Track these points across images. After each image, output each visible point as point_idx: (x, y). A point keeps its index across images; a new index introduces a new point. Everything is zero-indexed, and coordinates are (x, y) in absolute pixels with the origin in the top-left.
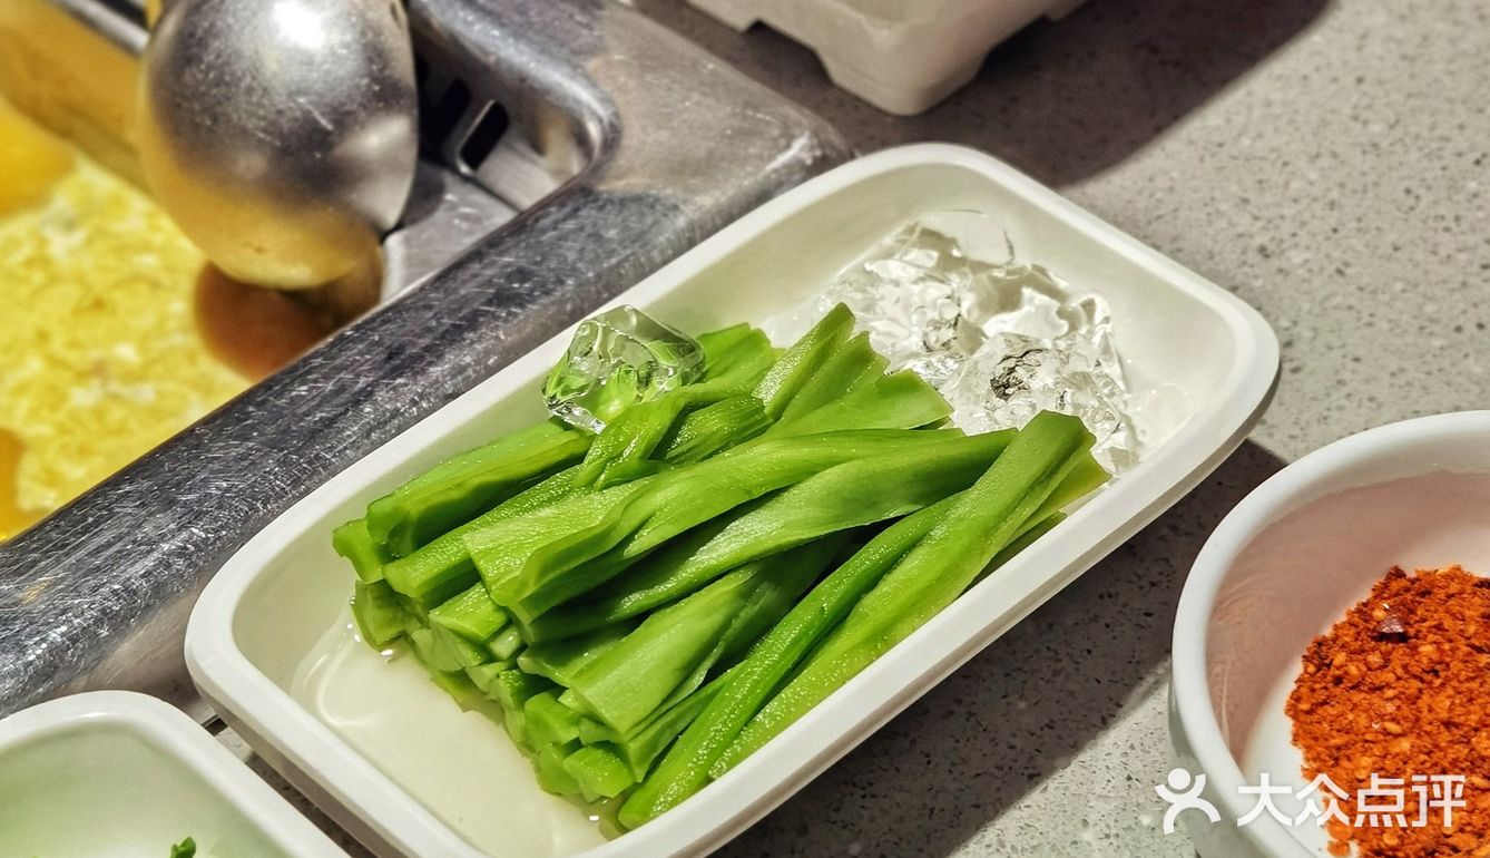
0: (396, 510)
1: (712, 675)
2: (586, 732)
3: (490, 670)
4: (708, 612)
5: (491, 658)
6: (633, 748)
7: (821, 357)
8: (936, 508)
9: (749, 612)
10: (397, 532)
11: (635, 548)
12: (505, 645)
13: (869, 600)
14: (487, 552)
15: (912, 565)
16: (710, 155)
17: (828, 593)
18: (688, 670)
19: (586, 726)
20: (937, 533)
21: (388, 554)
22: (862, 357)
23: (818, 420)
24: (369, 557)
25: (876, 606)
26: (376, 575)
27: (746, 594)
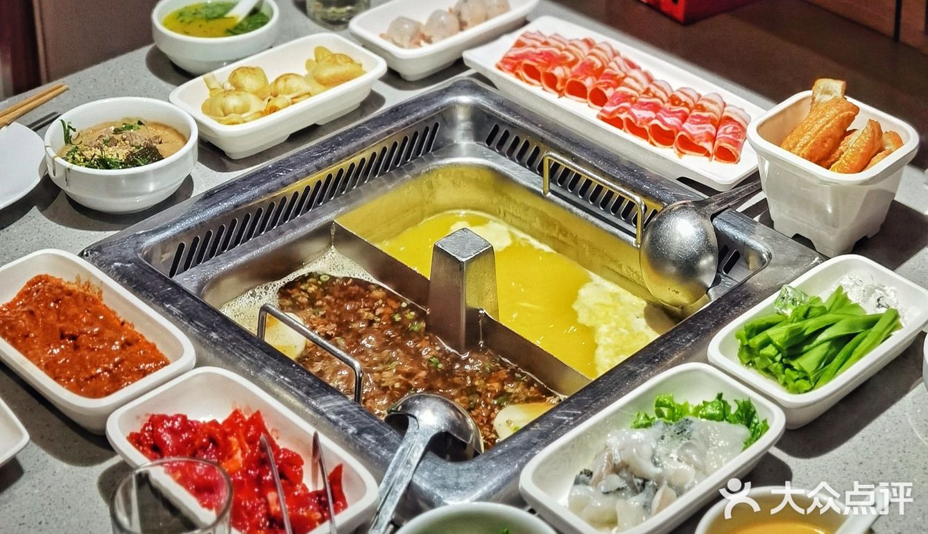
0: (752, 324)
1: (825, 365)
2: (801, 375)
3: (775, 364)
4: (823, 349)
5: (774, 361)
6: (812, 377)
7: (836, 299)
8: (868, 330)
9: (831, 352)
10: (752, 331)
11: (807, 333)
12: (778, 358)
13: (856, 350)
14: (773, 335)
15: (866, 340)
16: (796, 261)
17: (848, 347)
18: (820, 363)
19: (800, 373)
20: (869, 335)
21: (749, 337)
22: (846, 299)
23: (839, 311)
24: (745, 338)
25: (859, 350)
26: (746, 343)
27: (830, 347)
